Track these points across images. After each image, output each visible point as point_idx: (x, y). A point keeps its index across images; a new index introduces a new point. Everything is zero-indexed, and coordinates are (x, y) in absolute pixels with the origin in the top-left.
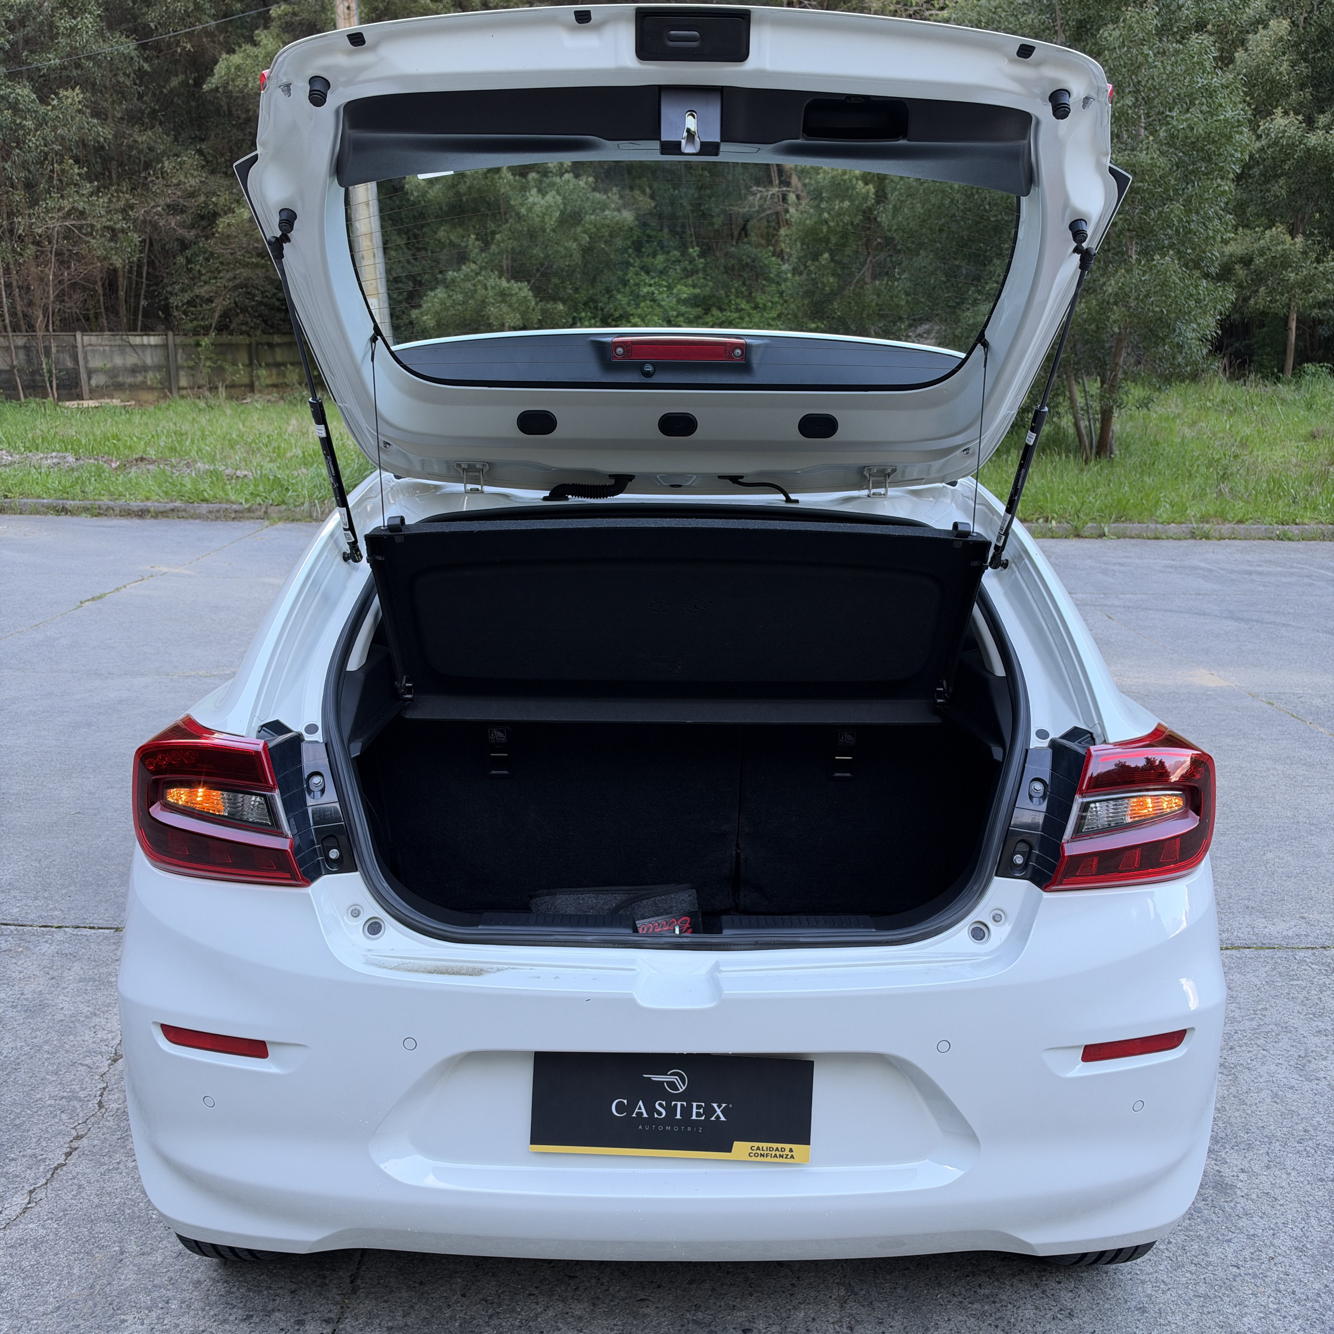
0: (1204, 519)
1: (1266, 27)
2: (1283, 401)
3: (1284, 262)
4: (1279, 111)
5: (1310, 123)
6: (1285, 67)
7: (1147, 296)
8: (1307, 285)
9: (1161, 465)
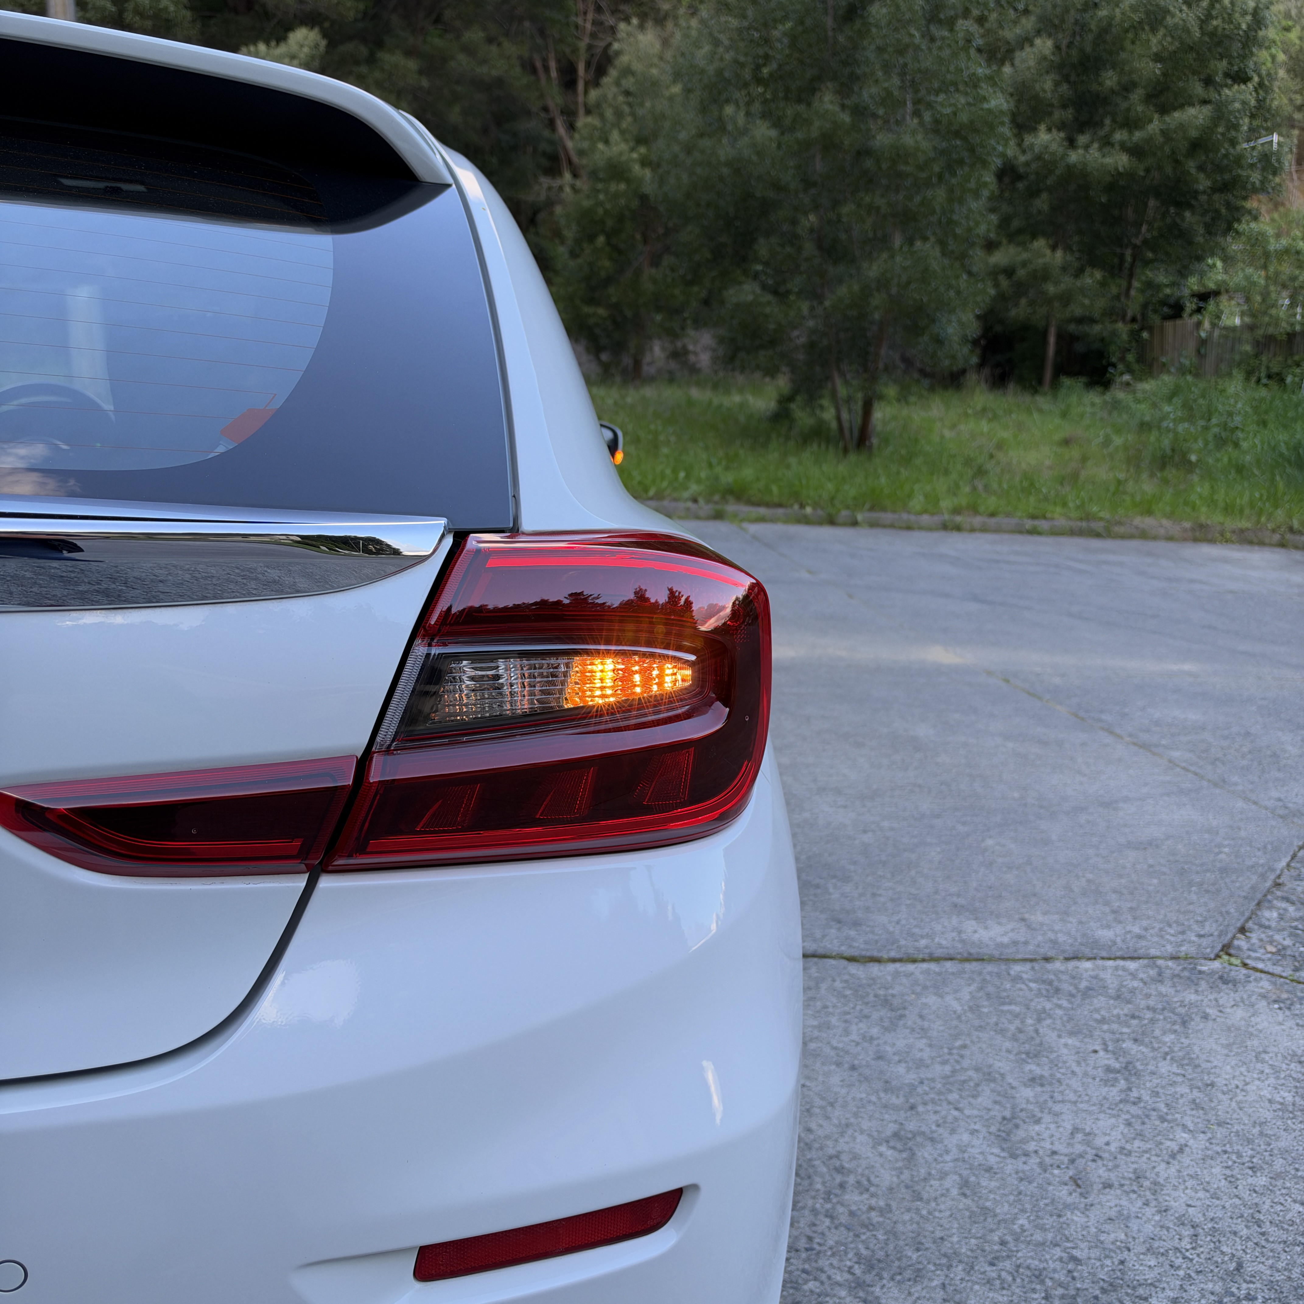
0: (957, 511)
1: (1032, 45)
2: (1040, 411)
3: (1043, 275)
4: (1043, 127)
5: (1071, 143)
6: (1048, 85)
7: (909, 283)
8: (1066, 299)
9: (918, 461)
